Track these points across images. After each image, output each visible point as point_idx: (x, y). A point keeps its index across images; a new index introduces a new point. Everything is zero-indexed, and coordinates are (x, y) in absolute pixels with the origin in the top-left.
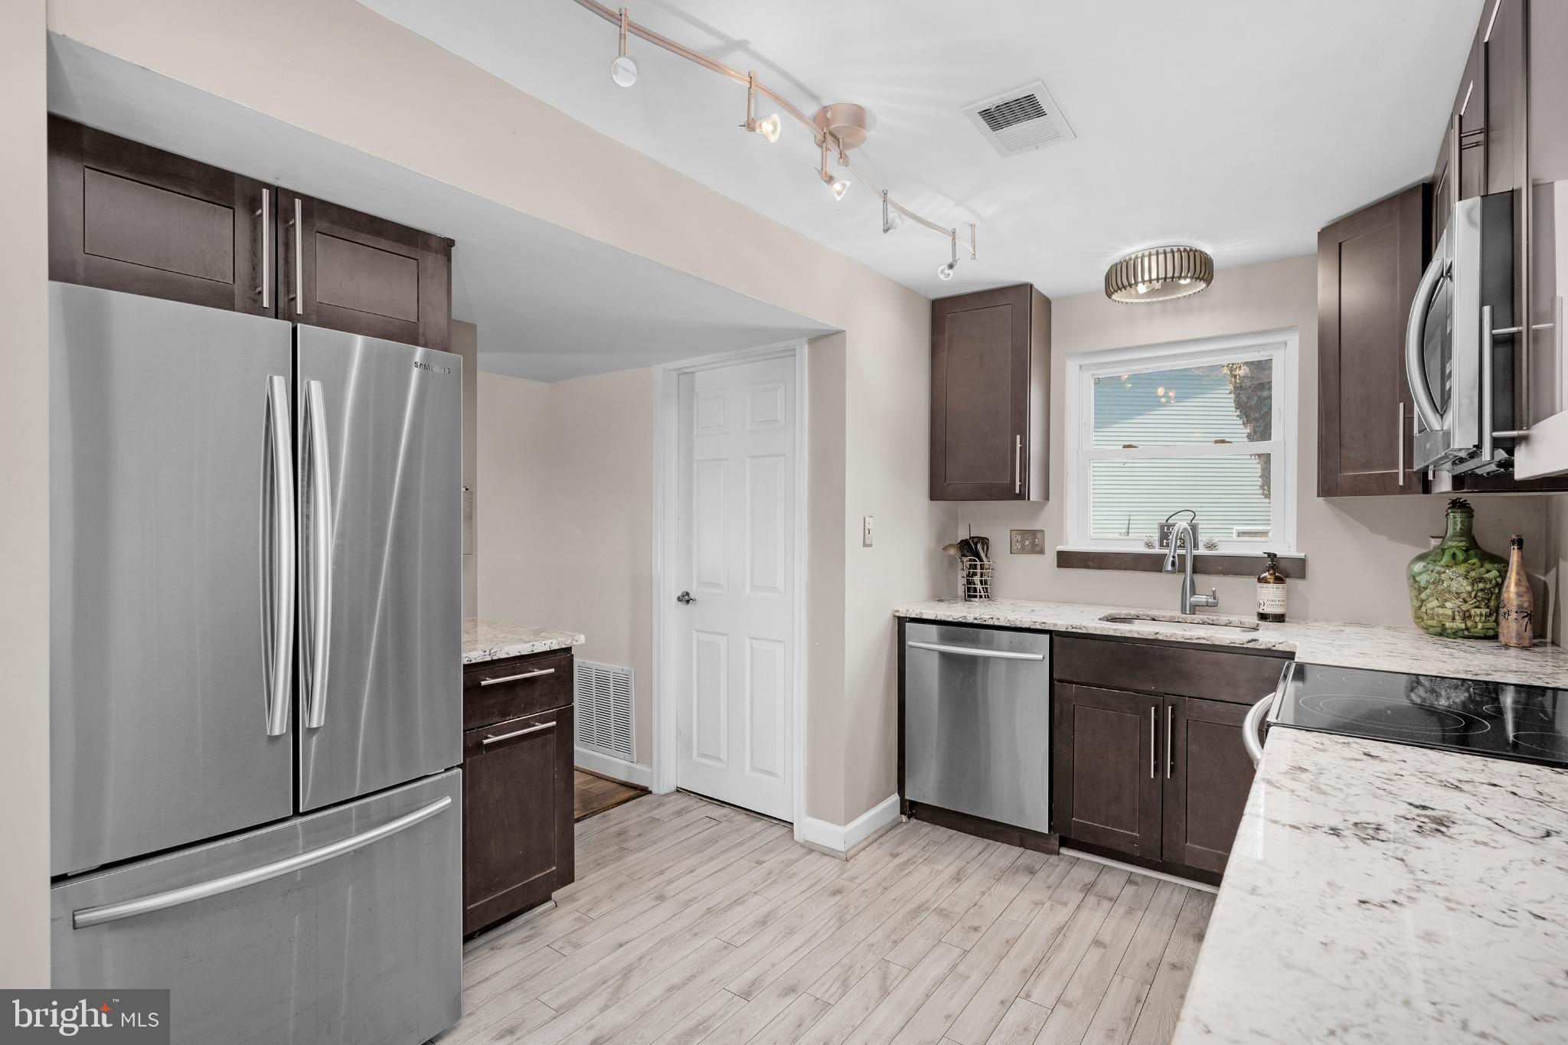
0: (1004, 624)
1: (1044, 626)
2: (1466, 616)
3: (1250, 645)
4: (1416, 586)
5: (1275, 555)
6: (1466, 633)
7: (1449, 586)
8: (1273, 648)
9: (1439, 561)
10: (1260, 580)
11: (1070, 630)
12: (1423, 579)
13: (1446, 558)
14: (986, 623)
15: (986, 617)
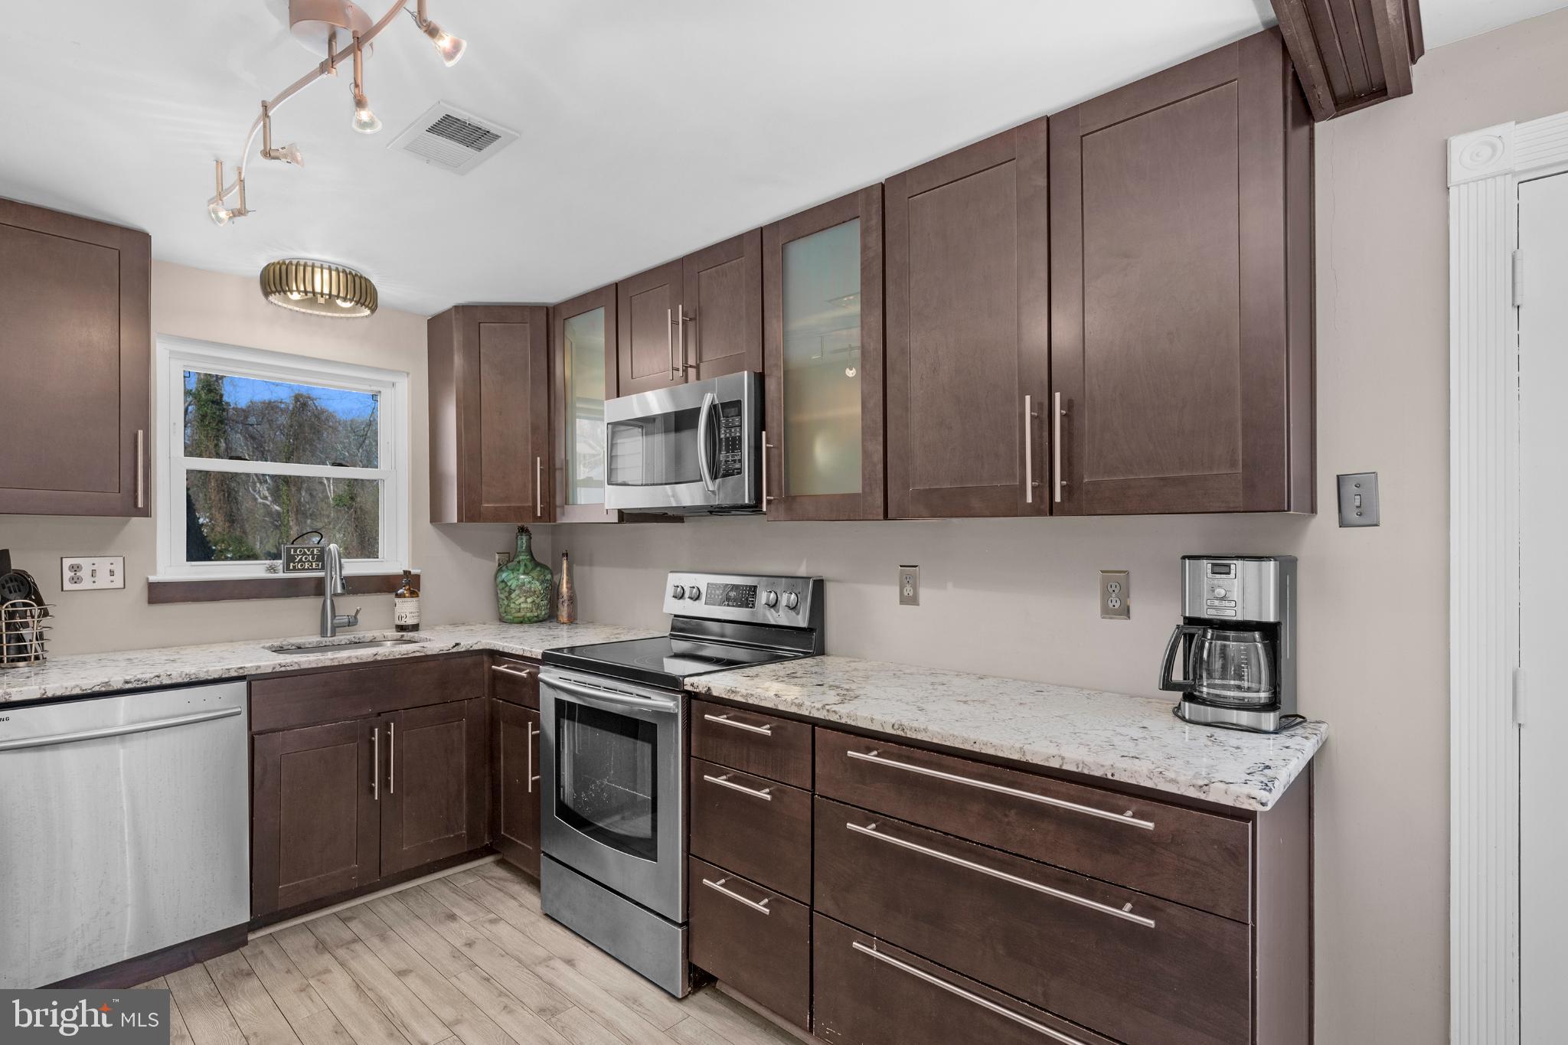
0: (180, 680)
1: (241, 671)
2: (538, 607)
3: (454, 650)
4: (507, 589)
5: (410, 572)
6: (535, 619)
7: (530, 588)
8: (471, 649)
9: (518, 570)
10: (398, 596)
11: (278, 669)
12: (513, 584)
13: (522, 569)
14: (148, 684)
15: (147, 676)
